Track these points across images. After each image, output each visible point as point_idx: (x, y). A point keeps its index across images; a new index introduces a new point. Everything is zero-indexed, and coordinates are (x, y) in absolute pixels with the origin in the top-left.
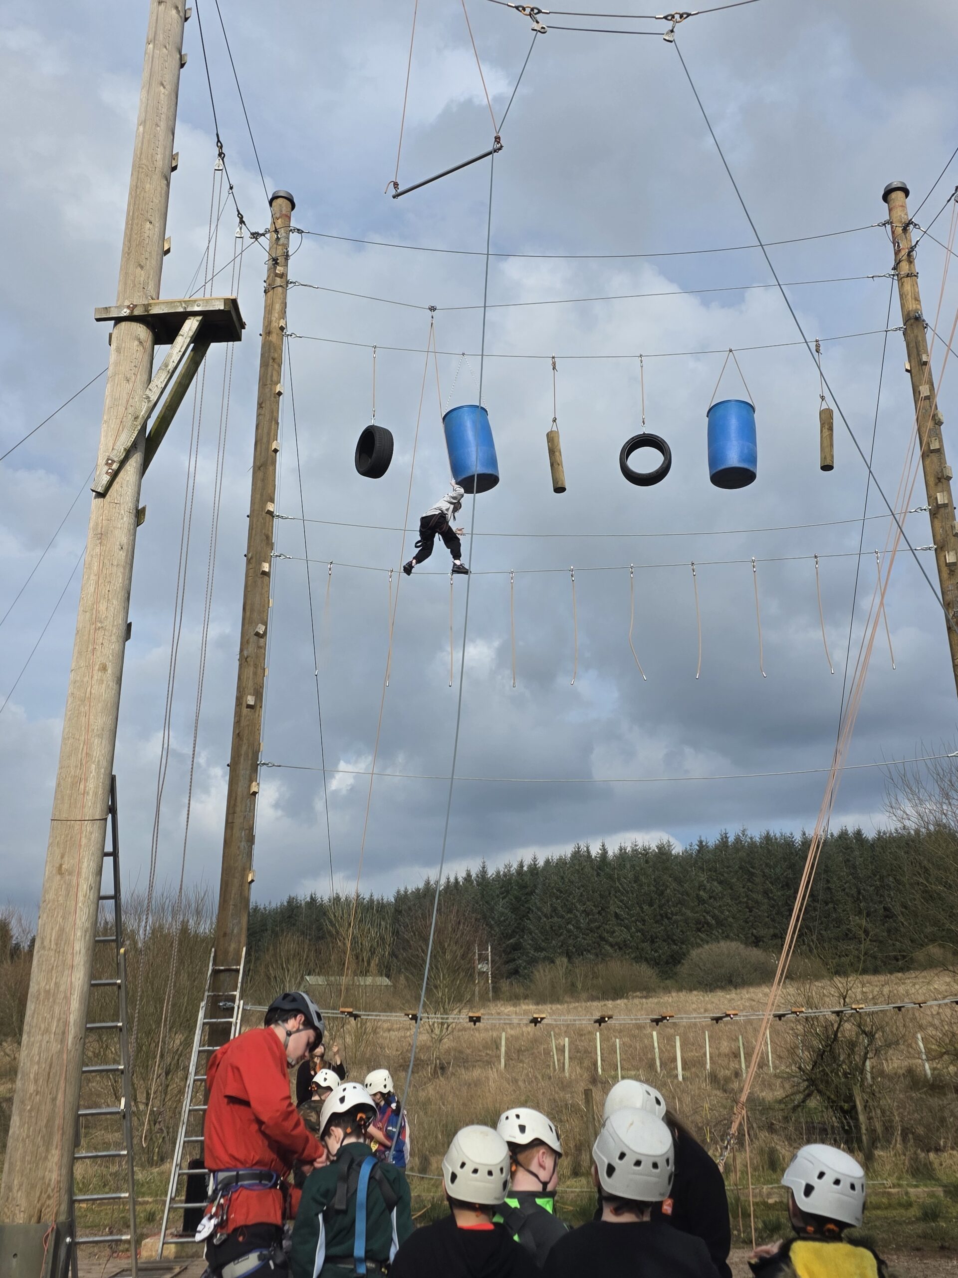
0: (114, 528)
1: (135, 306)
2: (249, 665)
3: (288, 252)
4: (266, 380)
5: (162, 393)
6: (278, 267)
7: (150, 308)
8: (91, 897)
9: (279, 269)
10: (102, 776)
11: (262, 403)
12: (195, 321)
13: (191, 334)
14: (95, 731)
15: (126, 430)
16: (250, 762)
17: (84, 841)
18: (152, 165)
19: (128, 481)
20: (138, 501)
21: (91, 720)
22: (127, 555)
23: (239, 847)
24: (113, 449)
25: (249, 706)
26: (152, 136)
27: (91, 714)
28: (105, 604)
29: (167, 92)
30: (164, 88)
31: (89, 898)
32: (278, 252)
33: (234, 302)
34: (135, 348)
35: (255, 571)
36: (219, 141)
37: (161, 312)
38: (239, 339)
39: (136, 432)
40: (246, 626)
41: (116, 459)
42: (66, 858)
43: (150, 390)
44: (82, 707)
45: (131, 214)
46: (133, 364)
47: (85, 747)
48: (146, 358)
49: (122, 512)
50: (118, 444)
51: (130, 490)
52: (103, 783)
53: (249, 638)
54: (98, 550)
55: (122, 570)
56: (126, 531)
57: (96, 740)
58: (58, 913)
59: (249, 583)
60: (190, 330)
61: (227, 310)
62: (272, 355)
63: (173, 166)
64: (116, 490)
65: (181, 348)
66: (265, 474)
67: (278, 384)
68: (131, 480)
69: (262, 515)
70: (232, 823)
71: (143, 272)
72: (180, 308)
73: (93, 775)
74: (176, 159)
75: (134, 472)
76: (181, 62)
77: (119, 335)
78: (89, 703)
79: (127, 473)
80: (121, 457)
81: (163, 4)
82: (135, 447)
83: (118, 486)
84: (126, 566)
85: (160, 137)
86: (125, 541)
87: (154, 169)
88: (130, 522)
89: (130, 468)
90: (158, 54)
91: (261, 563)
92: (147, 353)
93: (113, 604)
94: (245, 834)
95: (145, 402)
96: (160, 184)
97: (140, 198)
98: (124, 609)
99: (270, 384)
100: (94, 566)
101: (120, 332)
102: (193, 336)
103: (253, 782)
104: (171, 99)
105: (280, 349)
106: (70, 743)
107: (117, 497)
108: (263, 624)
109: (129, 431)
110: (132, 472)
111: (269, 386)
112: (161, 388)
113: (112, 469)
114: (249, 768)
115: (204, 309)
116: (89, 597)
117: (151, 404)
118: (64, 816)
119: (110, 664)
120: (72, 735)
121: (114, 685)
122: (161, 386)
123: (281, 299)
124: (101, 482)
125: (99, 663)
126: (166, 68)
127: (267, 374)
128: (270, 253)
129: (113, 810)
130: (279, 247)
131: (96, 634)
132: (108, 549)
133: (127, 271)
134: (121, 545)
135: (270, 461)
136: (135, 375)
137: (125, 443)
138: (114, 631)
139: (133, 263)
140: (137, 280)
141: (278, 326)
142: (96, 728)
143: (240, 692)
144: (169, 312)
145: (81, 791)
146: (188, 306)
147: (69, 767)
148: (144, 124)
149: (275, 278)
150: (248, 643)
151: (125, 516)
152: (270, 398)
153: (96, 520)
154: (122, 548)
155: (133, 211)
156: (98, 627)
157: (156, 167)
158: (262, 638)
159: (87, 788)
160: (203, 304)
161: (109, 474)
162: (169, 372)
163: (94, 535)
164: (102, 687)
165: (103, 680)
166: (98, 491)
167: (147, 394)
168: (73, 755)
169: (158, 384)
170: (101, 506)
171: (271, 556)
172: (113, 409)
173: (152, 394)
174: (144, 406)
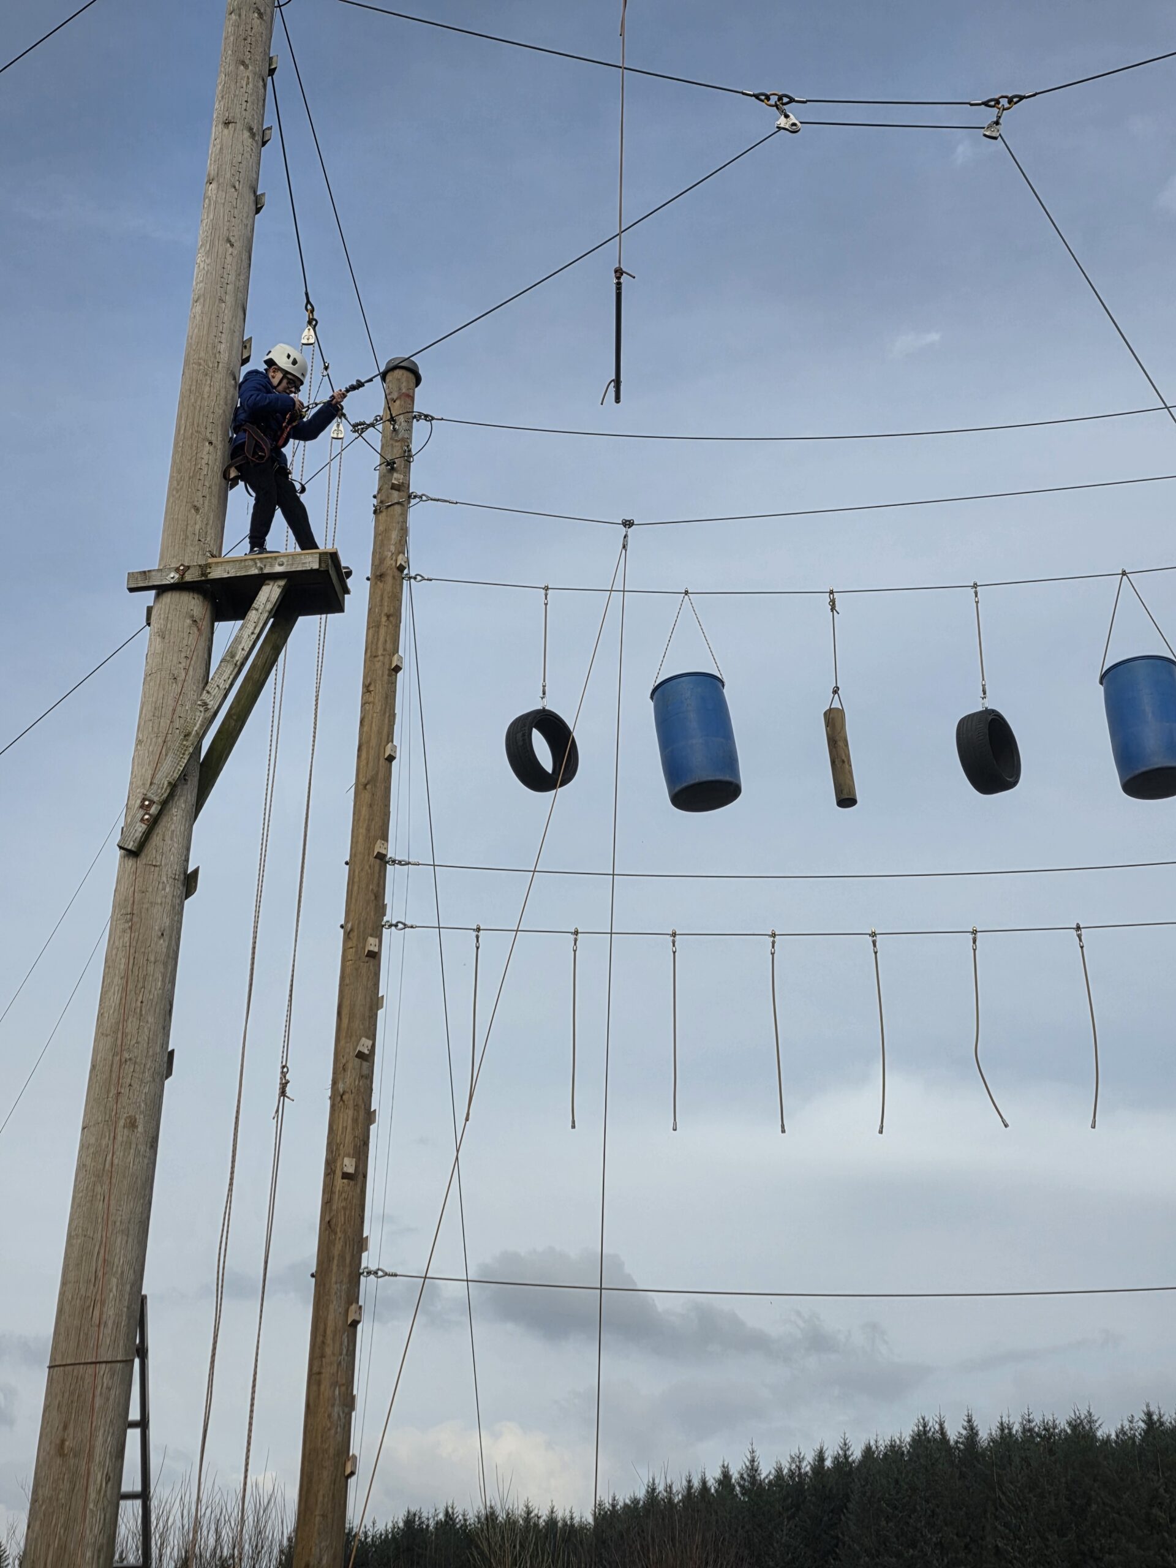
0: (151, 903)
1: (188, 567)
2: (347, 1107)
3: (410, 451)
4: (377, 649)
5: (225, 696)
6: (395, 475)
7: (208, 570)
8: (109, 1494)
9: (397, 478)
10: (127, 1297)
11: (370, 684)
12: (275, 587)
13: (269, 606)
14: (118, 1224)
15: (170, 754)
16: (347, 1271)
17: (98, 1402)
18: (212, 359)
19: (173, 831)
20: (187, 860)
21: (111, 1208)
22: (168, 947)
23: (329, 1416)
24: (151, 784)
25: (346, 1176)
26: (214, 317)
27: (112, 1197)
28: (136, 1023)
29: (235, 252)
30: (232, 245)
31: (105, 1495)
32: (395, 451)
33: (334, 556)
34: (187, 630)
35: (356, 952)
36: (308, 302)
37: (226, 575)
38: (339, 608)
39: (187, 757)
40: (343, 1042)
41: (156, 799)
42: (71, 1430)
43: (208, 692)
44: (99, 1185)
45: (182, 432)
46: (183, 655)
47: (102, 1252)
48: (202, 644)
49: (164, 879)
50: (158, 776)
51: (176, 845)
52: (128, 1308)
53: (347, 1062)
54: (127, 939)
55: (161, 968)
56: (168, 908)
57: (119, 1240)
58: (58, 1518)
59: (348, 970)
60: (268, 600)
61: (322, 569)
62: (386, 610)
63: (244, 357)
64: (156, 845)
65: (255, 628)
66: (373, 795)
67: (394, 655)
68: (178, 829)
69: (368, 861)
70: (320, 1373)
71: (198, 516)
72: (253, 569)
73: (114, 1295)
74: (248, 347)
75: (183, 817)
76: (257, 205)
77: (162, 612)
78: (109, 1180)
79: (172, 819)
80: (162, 798)
81: (230, 125)
82: (185, 779)
83: (158, 838)
84: (167, 962)
85: (226, 318)
86: (167, 924)
87: (216, 365)
88: (175, 894)
89: (177, 812)
90: (224, 196)
91: (367, 938)
92: (204, 635)
93: (147, 1022)
94: (339, 1394)
95: (201, 711)
96: (224, 385)
97: (195, 408)
98: (164, 1029)
99: (382, 655)
100: (120, 964)
101: (163, 607)
102: (272, 609)
103: (352, 1304)
104: (241, 261)
105: (398, 600)
106: (80, 1244)
107: (158, 857)
108: (368, 1038)
109: (176, 755)
110: (179, 817)
111: (381, 658)
112: (225, 689)
113: (148, 814)
114: (345, 1280)
115: (289, 569)
116: (111, 1012)
117: (209, 714)
118: (69, 1362)
119: (142, 1116)
120: (83, 1230)
121: (148, 1150)
122: (224, 687)
123: (398, 523)
124: (134, 835)
125: (125, 1115)
126: (235, 217)
127: (378, 639)
128: (382, 454)
129: (142, 1352)
130: (397, 444)
131: (121, 1071)
132: (140, 937)
133: (176, 516)
134: (162, 929)
135: (381, 775)
136: (186, 670)
137: (169, 774)
138: (148, 1066)
139: (185, 504)
140: (189, 527)
141: (394, 564)
142: (119, 1219)
143: (332, 1152)
144: (238, 575)
145: (96, 1320)
146: (265, 566)
147: (78, 1282)
148: (202, 300)
149: (390, 491)
150: (344, 1069)
151: (168, 886)
152: (383, 675)
153: (125, 893)
154: (162, 935)
155: (185, 426)
156: (123, 1060)
157: (218, 362)
158: (366, 1060)
159: (104, 1316)
160: (288, 561)
161: (146, 822)
162: (236, 665)
163: (121, 915)
164: (129, 1154)
165: (130, 1143)
166: (129, 847)
167: (204, 698)
168: (83, 1264)
169: (218, 686)
170: (132, 871)
171: (383, 926)
172: (153, 723)
173: (211, 698)
174: (199, 717)
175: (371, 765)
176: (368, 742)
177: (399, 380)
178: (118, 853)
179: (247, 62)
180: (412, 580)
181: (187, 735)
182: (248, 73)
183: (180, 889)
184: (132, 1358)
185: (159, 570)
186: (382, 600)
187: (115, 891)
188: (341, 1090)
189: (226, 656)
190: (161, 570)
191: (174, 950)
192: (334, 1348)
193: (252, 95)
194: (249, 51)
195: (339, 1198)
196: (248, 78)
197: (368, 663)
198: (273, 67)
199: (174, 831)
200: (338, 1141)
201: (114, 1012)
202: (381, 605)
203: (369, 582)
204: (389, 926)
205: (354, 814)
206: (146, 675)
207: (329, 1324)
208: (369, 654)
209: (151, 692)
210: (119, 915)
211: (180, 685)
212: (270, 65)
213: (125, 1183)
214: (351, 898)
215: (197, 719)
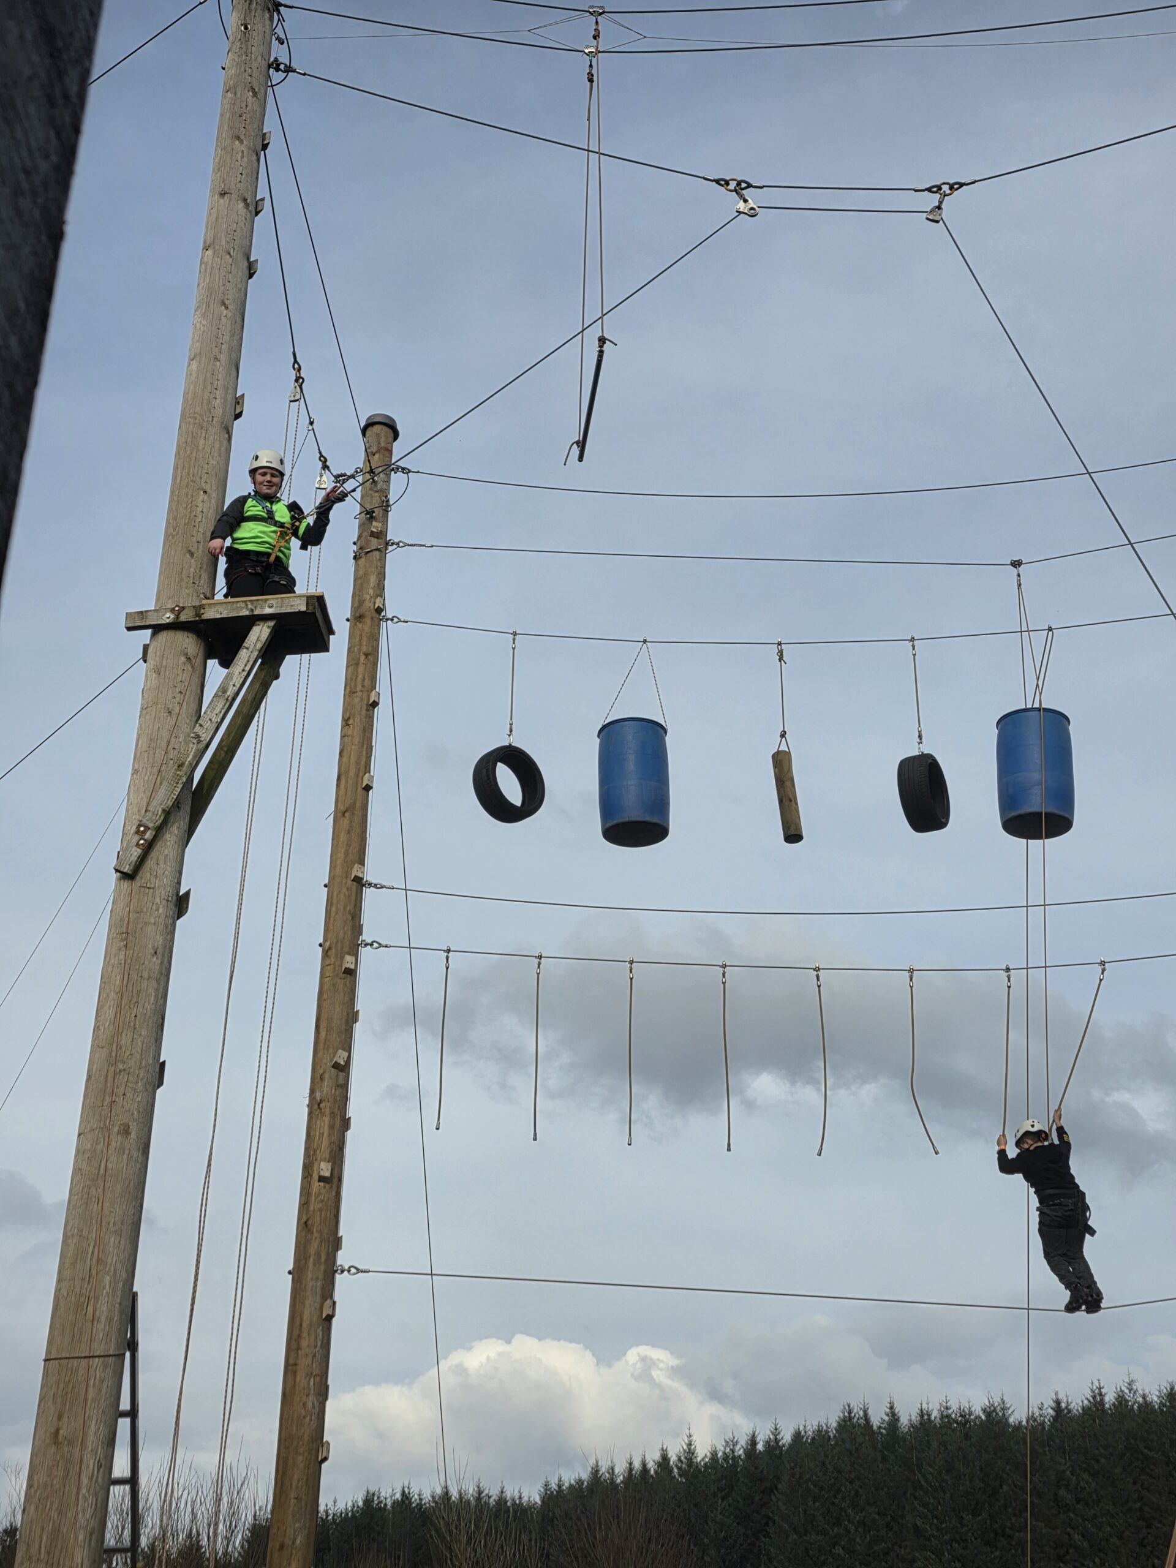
0: (146, 923)
1: (183, 608)
2: (323, 1114)
3: (388, 500)
4: (356, 685)
5: (217, 729)
6: (374, 523)
7: (202, 611)
8: (100, 1480)
9: (376, 526)
10: (119, 1293)
11: (349, 719)
12: (265, 628)
13: (259, 645)
14: (111, 1224)
15: (165, 783)
16: (322, 1268)
17: (91, 1394)
18: (208, 414)
20: (179, 883)
21: (105, 1208)
22: (162, 963)
23: (304, 1404)
24: (146, 811)
25: (322, 1179)
26: (209, 375)
27: (106, 1200)
28: (130, 1036)
29: (229, 314)
30: (227, 308)
31: (96, 1481)
32: (374, 502)
33: (320, 600)
34: (181, 667)
35: (335, 968)
36: (296, 361)
37: (218, 616)
38: (325, 648)
39: (180, 786)
40: (320, 1054)
41: (151, 825)
42: (65, 1420)
43: (201, 726)
44: (93, 1189)
45: (178, 481)
46: (178, 690)
47: (96, 1251)
48: (196, 680)
49: (158, 900)
50: (154, 803)
51: (169, 869)
52: (120, 1304)
53: (324, 1072)
54: (122, 957)
55: (154, 983)
56: (161, 927)
57: (112, 1240)
58: (52, 1504)
59: (326, 987)
60: (258, 640)
61: (310, 611)
62: (364, 649)
63: (237, 412)
64: (150, 869)
65: (246, 665)
66: (351, 822)
67: (372, 691)
68: (171, 854)
69: (346, 883)
70: (295, 1365)
71: (193, 561)
72: (244, 610)
73: (107, 1293)
74: (241, 403)
75: (175, 842)
76: (250, 270)
77: (158, 649)
78: (103, 1184)
79: (165, 844)
80: (157, 824)
81: (226, 195)
82: (178, 807)
83: (152, 862)
84: (160, 979)
85: (220, 375)
86: (160, 943)
87: (211, 419)
88: (168, 914)
89: (170, 838)
90: (219, 262)
91: (344, 955)
92: (197, 672)
93: (141, 1035)
94: (314, 1384)
95: (194, 743)
96: (218, 439)
97: (190, 459)
98: (156, 1041)
99: (362, 691)
100: (116, 980)
101: (159, 645)
102: (262, 648)
103: (326, 1300)
104: (236, 322)
105: (376, 640)
106: (75, 1244)
107: (151, 879)
108: (344, 1050)
109: (170, 784)
110: (172, 842)
111: (360, 694)
112: (217, 722)
113: (144, 840)
114: (321, 1277)
115: (279, 611)
116: (107, 1026)
117: (202, 746)
118: (64, 1355)
119: (135, 1124)
120: (78, 1231)
121: (140, 1155)
122: (216, 720)
123: (377, 568)
124: (129, 859)
125: (119, 1123)
126: (229, 282)
127: (357, 677)
128: (362, 503)
129: (132, 1346)
130: (376, 494)
131: (116, 1080)
132: (135, 955)
133: (172, 561)
134: (155, 948)
135: (358, 805)
136: (180, 704)
137: (164, 801)
138: (141, 1075)
139: (180, 548)
140: (184, 572)
141: (372, 607)
142: (113, 1220)
143: (309, 1156)
144: (230, 616)
145: (90, 1316)
146: (256, 607)
147: (73, 1279)
148: (198, 359)
149: (369, 538)
150: (321, 1079)
151: (161, 906)
152: (361, 711)
153: (120, 914)
154: (156, 953)
155: (181, 477)
156: (118, 1070)
157: (213, 417)
158: (342, 1071)
159: (98, 1312)
160: (277, 603)
161: (141, 847)
162: (227, 700)
163: (117, 934)
164: (122, 1158)
165: (124, 1149)
166: (125, 871)
167: (197, 731)
168: (78, 1262)
169: (210, 720)
170: (128, 892)
171: (359, 945)
172: (149, 753)
173: (204, 731)
174: (192, 748)
175: (349, 793)
176: (347, 772)
177: (378, 435)
178: (115, 876)
179: (242, 137)
180: (389, 622)
181: (180, 766)
182: (243, 148)
183: (172, 909)
184: (123, 1352)
185: (155, 610)
186: (360, 640)
187: (111, 912)
188: (318, 1099)
189: (218, 691)
190: (158, 610)
191: (166, 968)
192: (309, 1340)
193: (246, 168)
194: (244, 128)
195: (315, 1199)
196: (243, 151)
197: (347, 697)
198: (266, 142)
199: (167, 855)
200: (315, 1147)
201: (109, 1025)
202: (360, 645)
203: (348, 623)
204: (365, 945)
205: (333, 840)
206: (142, 709)
207: (305, 1318)
208: (348, 690)
209: (147, 725)
210: (115, 935)
211: (174, 719)
212: (263, 140)
213: (118, 1186)
214: (330, 918)
215: (190, 750)
